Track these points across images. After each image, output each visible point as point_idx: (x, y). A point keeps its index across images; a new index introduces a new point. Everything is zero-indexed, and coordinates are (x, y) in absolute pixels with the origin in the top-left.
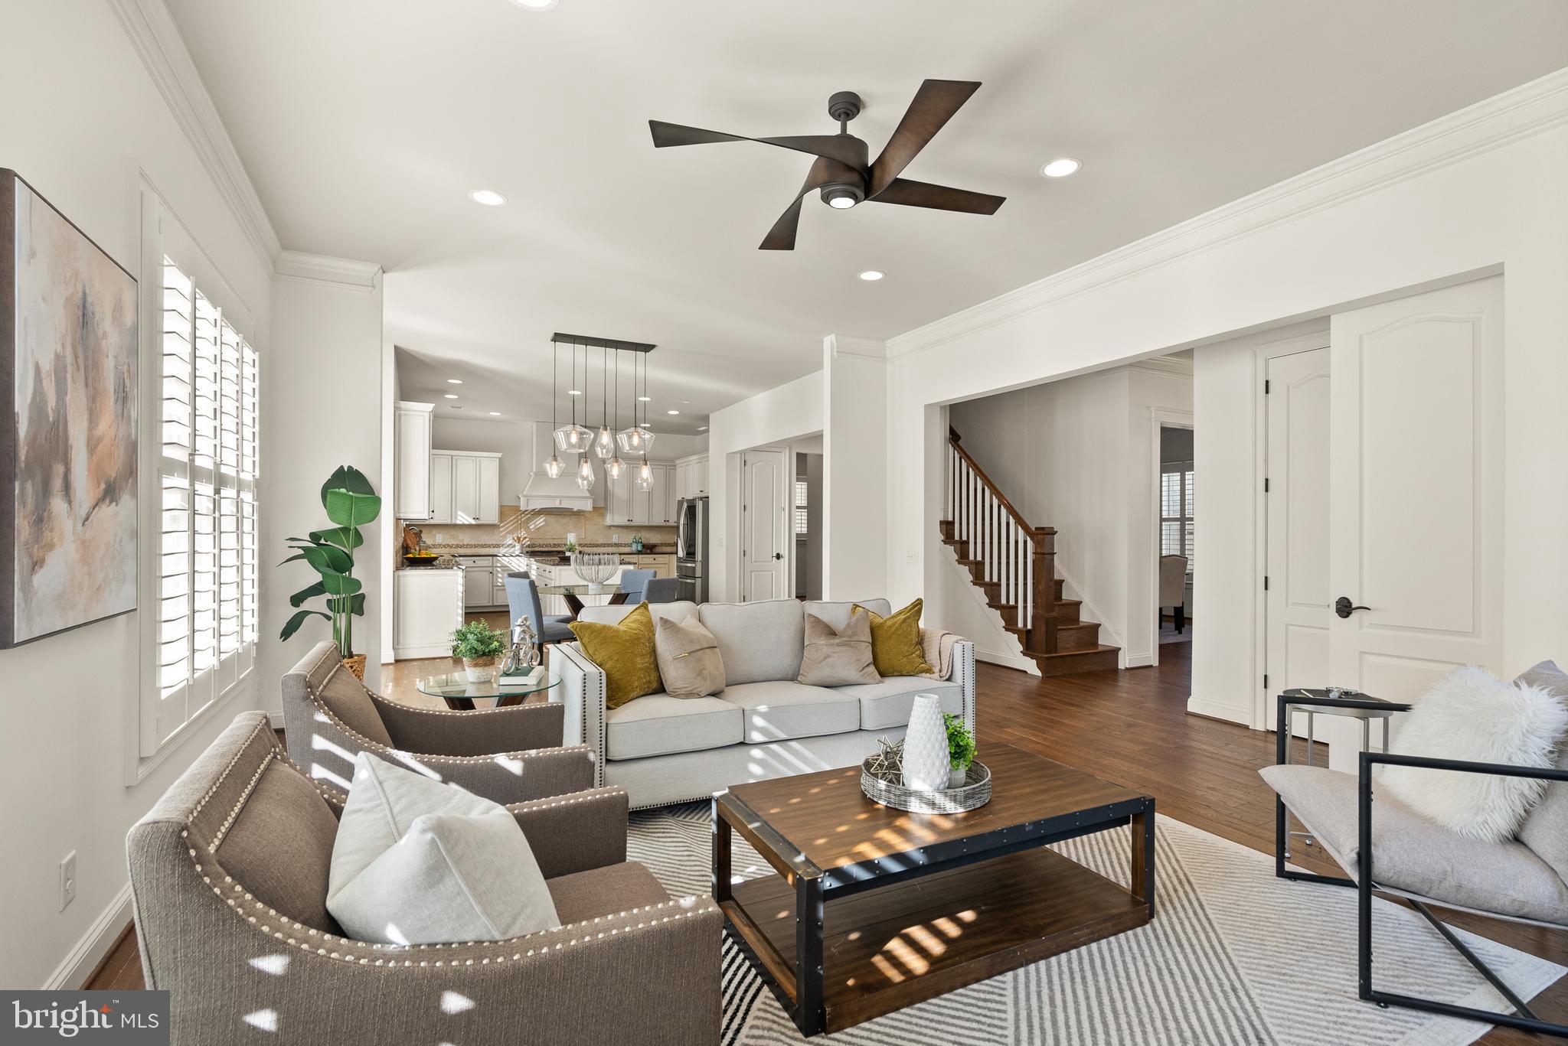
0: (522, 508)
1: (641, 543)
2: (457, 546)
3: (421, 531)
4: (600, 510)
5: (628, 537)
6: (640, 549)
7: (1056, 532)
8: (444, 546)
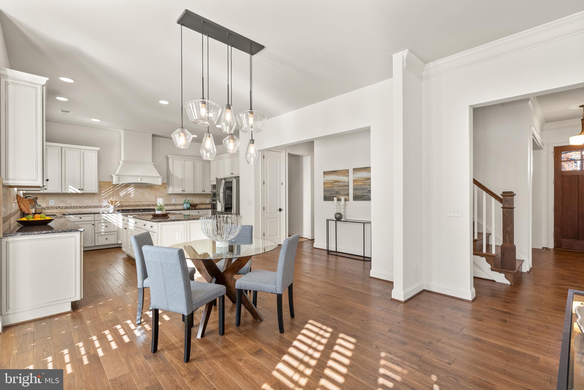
0: (115, 182)
1: (189, 203)
2: (66, 208)
3: (37, 198)
4: (166, 184)
5: (181, 200)
6: (189, 206)
7: (515, 194)
8: (56, 208)
